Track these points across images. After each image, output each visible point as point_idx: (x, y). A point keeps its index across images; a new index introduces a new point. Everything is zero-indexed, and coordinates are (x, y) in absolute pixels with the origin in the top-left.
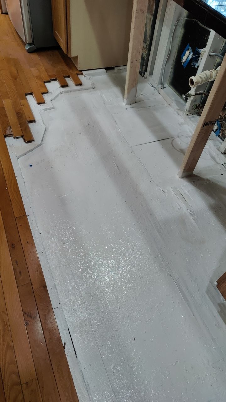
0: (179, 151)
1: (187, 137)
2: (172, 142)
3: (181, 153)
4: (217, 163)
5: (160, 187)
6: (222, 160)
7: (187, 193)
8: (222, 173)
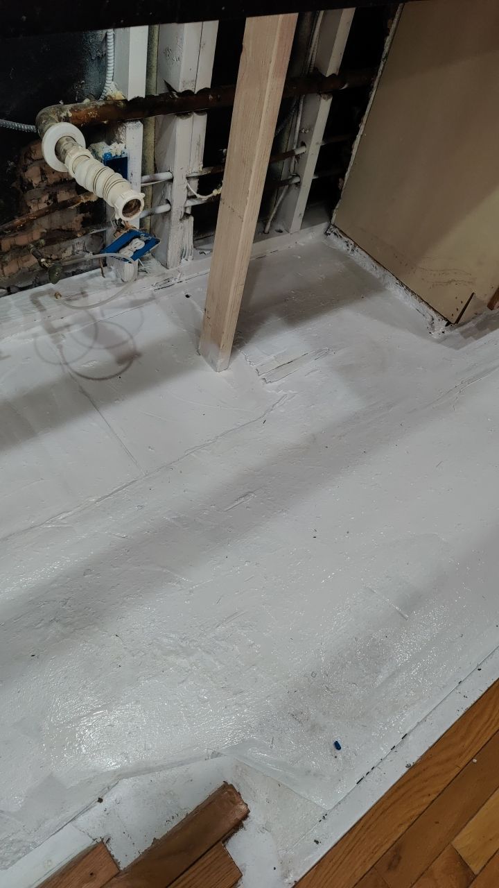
0: (128, 367)
3: (135, 363)
4: (152, 298)
5: (274, 405)
6: (145, 287)
7: (272, 357)
8: (183, 293)
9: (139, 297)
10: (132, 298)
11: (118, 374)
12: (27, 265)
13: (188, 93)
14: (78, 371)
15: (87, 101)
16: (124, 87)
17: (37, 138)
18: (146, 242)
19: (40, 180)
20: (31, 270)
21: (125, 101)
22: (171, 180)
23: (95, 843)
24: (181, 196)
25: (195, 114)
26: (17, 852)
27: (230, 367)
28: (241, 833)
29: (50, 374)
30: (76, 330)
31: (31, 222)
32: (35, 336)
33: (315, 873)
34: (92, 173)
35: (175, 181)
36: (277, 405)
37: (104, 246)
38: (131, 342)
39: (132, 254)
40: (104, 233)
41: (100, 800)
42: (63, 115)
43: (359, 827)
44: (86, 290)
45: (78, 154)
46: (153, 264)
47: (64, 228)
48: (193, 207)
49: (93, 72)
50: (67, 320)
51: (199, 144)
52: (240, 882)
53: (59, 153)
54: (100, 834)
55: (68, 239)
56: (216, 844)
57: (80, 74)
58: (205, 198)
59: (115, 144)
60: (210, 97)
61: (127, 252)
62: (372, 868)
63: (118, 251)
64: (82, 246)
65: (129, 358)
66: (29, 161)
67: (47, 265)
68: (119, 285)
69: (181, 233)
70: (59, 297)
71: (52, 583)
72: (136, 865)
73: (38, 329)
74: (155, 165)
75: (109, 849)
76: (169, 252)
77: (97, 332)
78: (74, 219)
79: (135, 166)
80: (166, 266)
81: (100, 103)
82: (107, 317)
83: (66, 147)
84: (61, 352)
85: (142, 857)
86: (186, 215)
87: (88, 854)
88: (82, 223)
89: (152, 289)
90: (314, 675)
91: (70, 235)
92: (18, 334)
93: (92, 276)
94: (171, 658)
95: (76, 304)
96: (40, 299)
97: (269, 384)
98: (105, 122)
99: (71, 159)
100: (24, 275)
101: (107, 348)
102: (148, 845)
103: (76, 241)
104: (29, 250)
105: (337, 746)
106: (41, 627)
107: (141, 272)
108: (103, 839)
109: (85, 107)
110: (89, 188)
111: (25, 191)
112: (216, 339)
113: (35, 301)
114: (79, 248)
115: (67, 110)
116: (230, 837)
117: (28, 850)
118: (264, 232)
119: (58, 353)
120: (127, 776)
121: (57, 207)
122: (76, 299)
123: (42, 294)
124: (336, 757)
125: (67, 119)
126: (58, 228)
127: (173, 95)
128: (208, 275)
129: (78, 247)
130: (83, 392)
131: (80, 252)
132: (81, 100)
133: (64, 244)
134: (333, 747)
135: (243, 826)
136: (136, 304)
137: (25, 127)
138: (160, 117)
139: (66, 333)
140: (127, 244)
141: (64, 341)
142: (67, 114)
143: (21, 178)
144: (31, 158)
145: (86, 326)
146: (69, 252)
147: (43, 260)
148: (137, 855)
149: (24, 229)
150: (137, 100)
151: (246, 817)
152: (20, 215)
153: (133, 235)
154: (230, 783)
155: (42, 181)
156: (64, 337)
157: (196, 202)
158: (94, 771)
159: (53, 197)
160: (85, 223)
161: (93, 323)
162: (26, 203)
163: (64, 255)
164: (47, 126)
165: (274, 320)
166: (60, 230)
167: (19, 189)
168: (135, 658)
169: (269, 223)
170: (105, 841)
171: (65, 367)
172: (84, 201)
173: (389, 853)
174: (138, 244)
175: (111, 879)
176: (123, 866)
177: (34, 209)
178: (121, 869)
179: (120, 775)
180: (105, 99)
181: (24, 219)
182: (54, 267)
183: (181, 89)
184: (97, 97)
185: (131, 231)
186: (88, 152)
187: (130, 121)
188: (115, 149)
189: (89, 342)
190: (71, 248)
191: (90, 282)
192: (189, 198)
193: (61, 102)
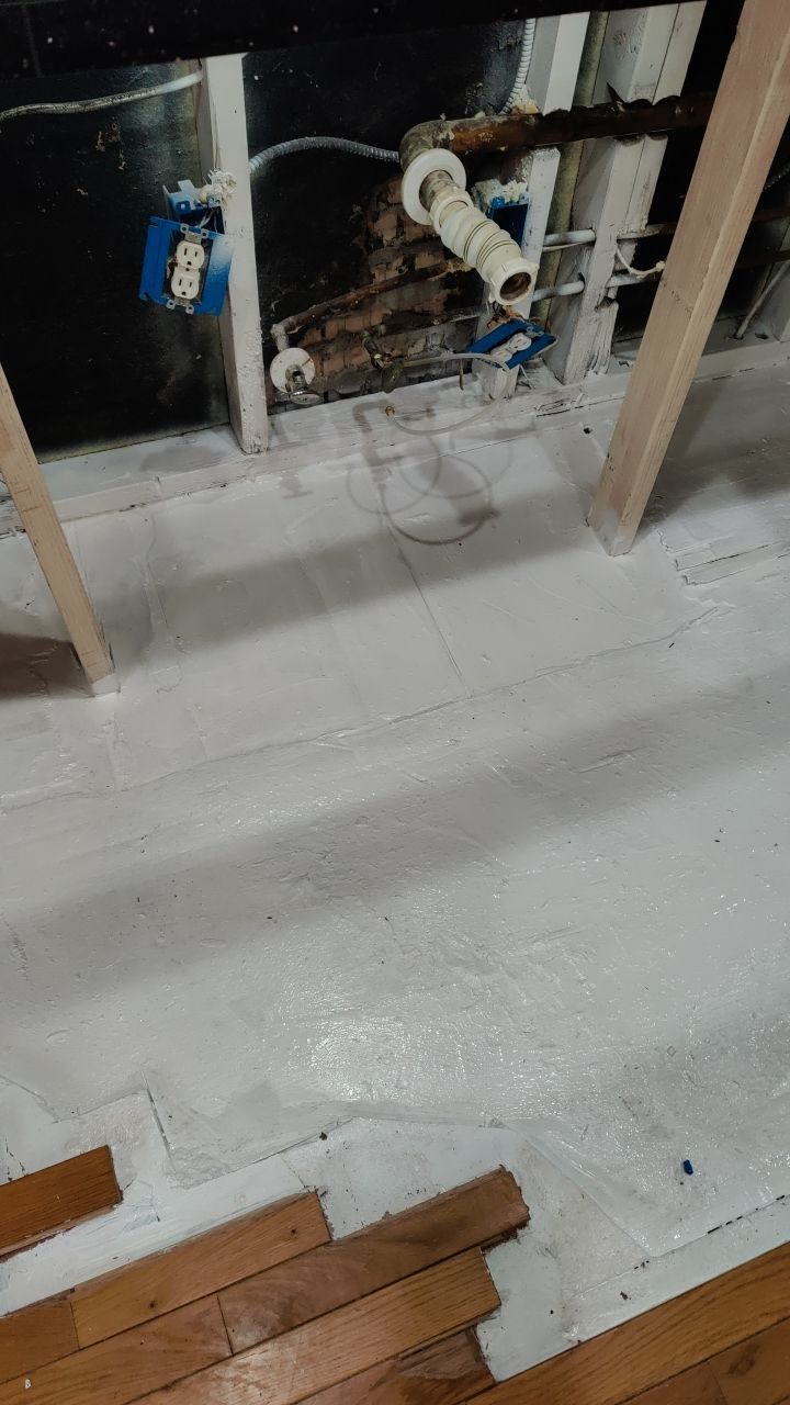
0: (475, 530)
1: (382, 488)
2: (418, 540)
3: (487, 525)
4: (531, 429)
5: (691, 622)
6: (523, 410)
7: (705, 544)
8: (581, 427)
9: (511, 424)
10: (501, 425)
11: (458, 540)
12: (356, 361)
13: (642, 104)
14: (401, 527)
15: (481, 115)
16: (539, 93)
17: (397, 171)
18: (534, 340)
19: (394, 234)
20: (361, 369)
21: (539, 116)
22: (592, 244)
23: (306, 1191)
24: (603, 270)
25: (647, 138)
26: (204, 1172)
27: (633, 550)
28: (511, 1244)
29: (360, 525)
30: (409, 465)
31: (372, 296)
32: (350, 467)
33: (612, 1339)
34: (467, 229)
35: (597, 245)
36: (698, 622)
37: (472, 341)
38: (486, 493)
39: (509, 357)
40: (475, 320)
41: (324, 1137)
42: (441, 136)
43: (695, 1297)
44: (434, 407)
45: (451, 199)
46: (542, 376)
47: (417, 309)
48: (622, 288)
49: (497, 69)
50: (400, 449)
51: (646, 187)
52: (495, 1314)
53: (425, 196)
54: (315, 1182)
55: (419, 327)
56: (472, 1247)
57: (478, 73)
58: (641, 275)
59: (512, 183)
60: (678, 111)
61: (502, 354)
62: (703, 1361)
63: (488, 351)
64: (439, 339)
65: (479, 517)
66: (383, 206)
67: (381, 364)
68: (485, 403)
69: (594, 328)
70: (390, 413)
71: (312, 825)
72: (355, 1239)
73: (357, 457)
74: (571, 218)
75: (324, 1207)
76: (570, 358)
77: (438, 471)
78: (436, 297)
79: (536, 221)
80: (561, 380)
81: (499, 119)
82: (458, 450)
83: (435, 188)
84: (382, 495)
85: (366, 1232)
86: (607, 301)
87: (295, 1202)
88: (444, 304)
89: (534, 413)
90: (672, 1051)
91: (422, 320)
92: (328, 463)
93: (446, 386)
94: (458, 970)
95: (415, 426)
96: (368, 414)
97: (693, 587)
98: (503, 149)
99: (438, 206)
100: (350, 375)
101: (451, 498)
102: (377, 1218)
103: (432, 330)
104: (361, 340)
105: (688, 1168)
106: (287, 881)
107: (522, 385)
108: (316, 1191)
109: (476, 124)
110: (458, 252)
111: (370, 250)
112: (618, 503)
113: (359, 418)
114: (436, 341)
115: (449, 128)
116: (494, 1245)
117: (218, 1173)
118: (735, 336)
119: (378, 496)
120: (366, 1115)
121: (412, 276)
122: (417, 419)
123: (370, 406)
124: (682, 1184)
125: (445, 145)
126: (409, 308)
127: (616, 107)
128: (621, 401)
129: (431, 341)
130: (403, 558)
131: (435, 348)
132: (472, 114)
133: (414, 334)
134: (681, 1168)
135: (516, 1236)
136: (505, 435)
137: (384, 154)
138: (592, 141)
139: (394, 468)
140: (505, 341)
141: (389, 479)
142: (448, 135)
143: (368, 233)
144: (386, 202)
145: (425, 461)
146: (419, 347)
147: (377, 356)
148: (359, 1227)
149: (359, 307)
150: (558, 115)
151: (523, 1224)
152: (357, 287)
153: (516, 327)
154: (509, 1169)
155: (397, 237)
156: (390, 472)
157: (627, 281)
158: (323, 1095)
159: (409, 262)
160: (452, 304)
161: (435, 458)
162: (369, 269)
163: (411, 351)
164: (414, 155)
165: (723, 484)
166: (412, 312)
167: (362, 247)
168: (406, 956)
169: (747, 321)
170: (319, 1193)
171: (384, 517)
172: (453, 271)
173: (736, 1348)
174: (522, 342)
175: (317, 1247)
176: (338, 1234)
177: (379, 278)
178: (335, 1238)
179: (356, 1111)
180: (509, 112)
181: (362, 292)
182: (391, 368)
183: (630, 97)
184: (497, 110)
185: (512, 321)
186: (466, 197)
187: (540, 148)
188: (510, 192)
189: (424, 484)
190: (424, 340)
191: (443, 394)
192: (616, 273)
193: (443, 117)
